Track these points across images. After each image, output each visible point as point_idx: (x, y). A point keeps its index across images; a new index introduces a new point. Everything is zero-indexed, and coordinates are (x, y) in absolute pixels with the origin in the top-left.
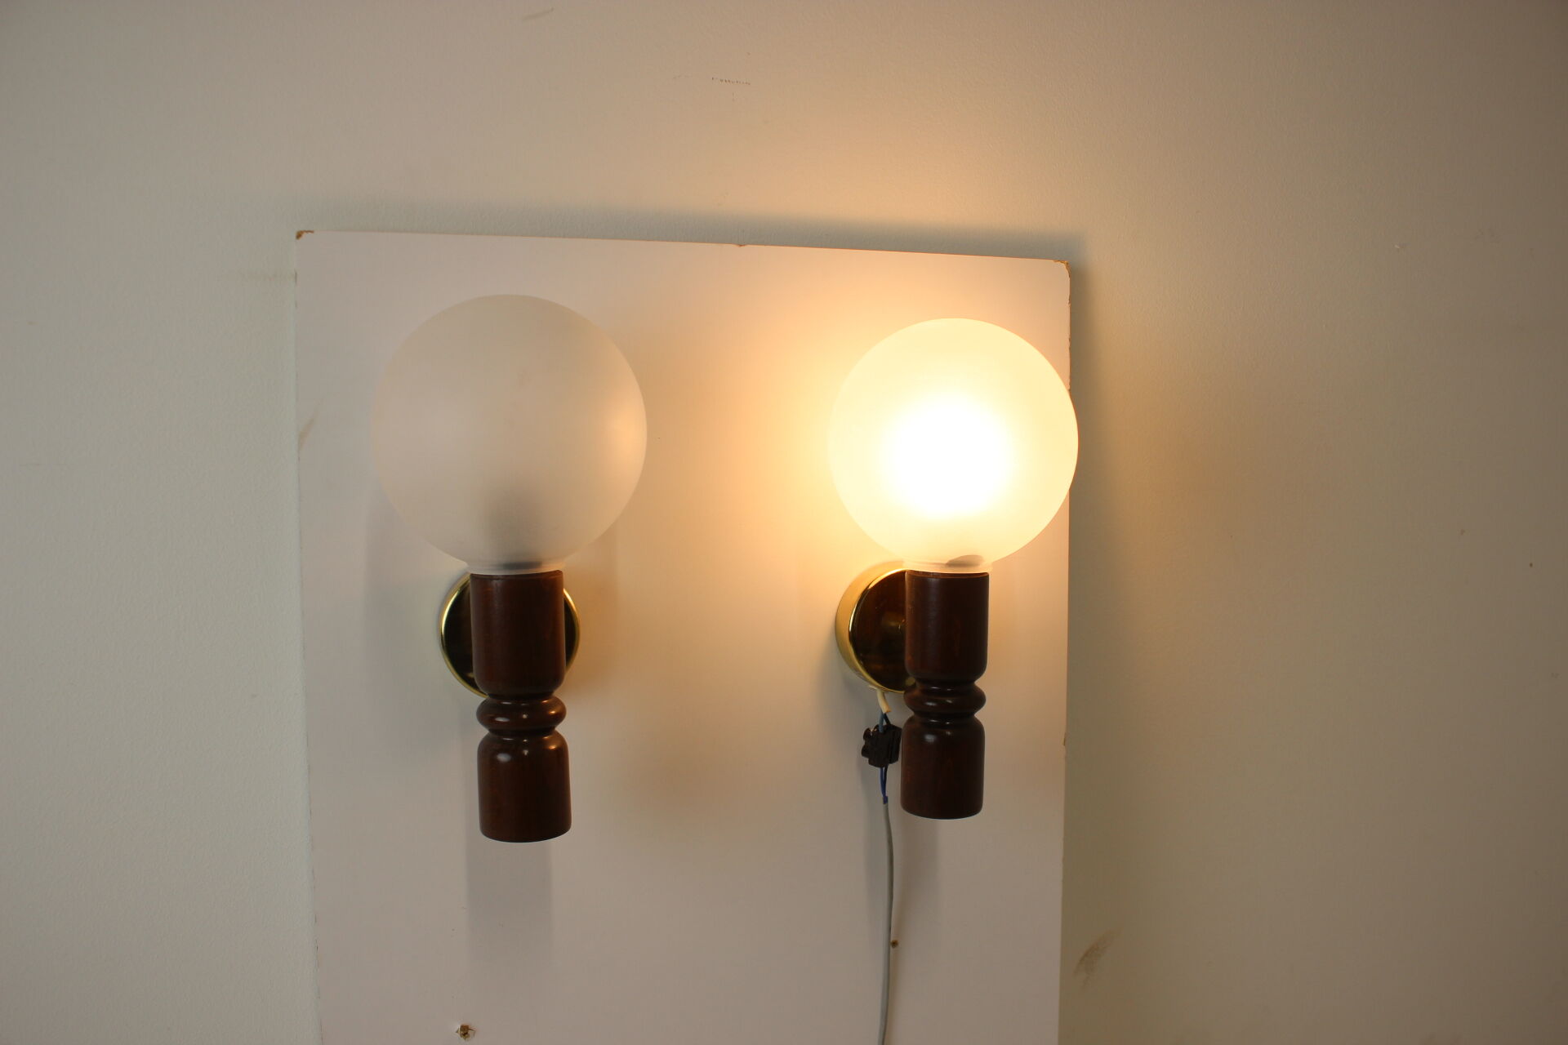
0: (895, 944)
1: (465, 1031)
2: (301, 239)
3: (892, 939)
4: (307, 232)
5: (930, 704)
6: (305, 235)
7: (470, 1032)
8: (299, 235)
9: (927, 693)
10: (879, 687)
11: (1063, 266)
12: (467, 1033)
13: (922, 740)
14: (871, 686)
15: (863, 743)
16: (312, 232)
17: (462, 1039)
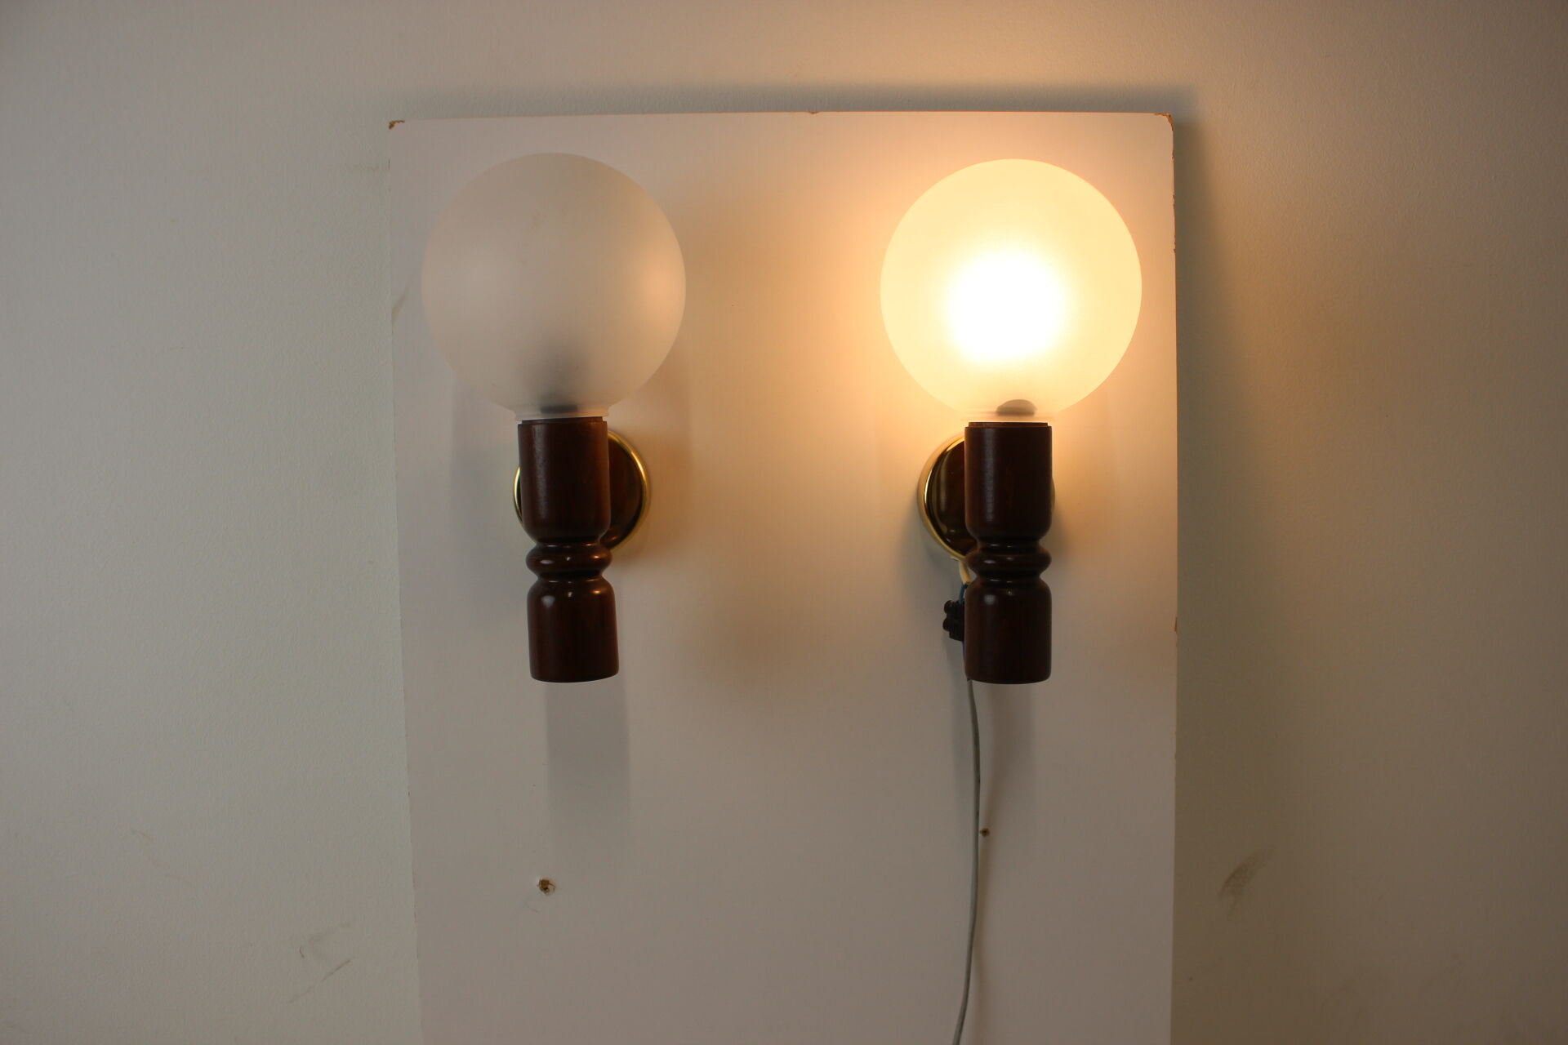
0: (985, 832)
1: (545, 886)
2: (393, 129)
3: (981, 828)
4: (399, 122)
5: (989, 562)
6: (396, 125)
7: (549, 886)
8: (392, 125)
9: (988, 552)
10: (958, 558)
11: (1166, 119)
12: (547, 888)
13: (981, 600)
14: (953, 557)
15: (944, 616)
16: (402, 121)
17: (543, 893)
